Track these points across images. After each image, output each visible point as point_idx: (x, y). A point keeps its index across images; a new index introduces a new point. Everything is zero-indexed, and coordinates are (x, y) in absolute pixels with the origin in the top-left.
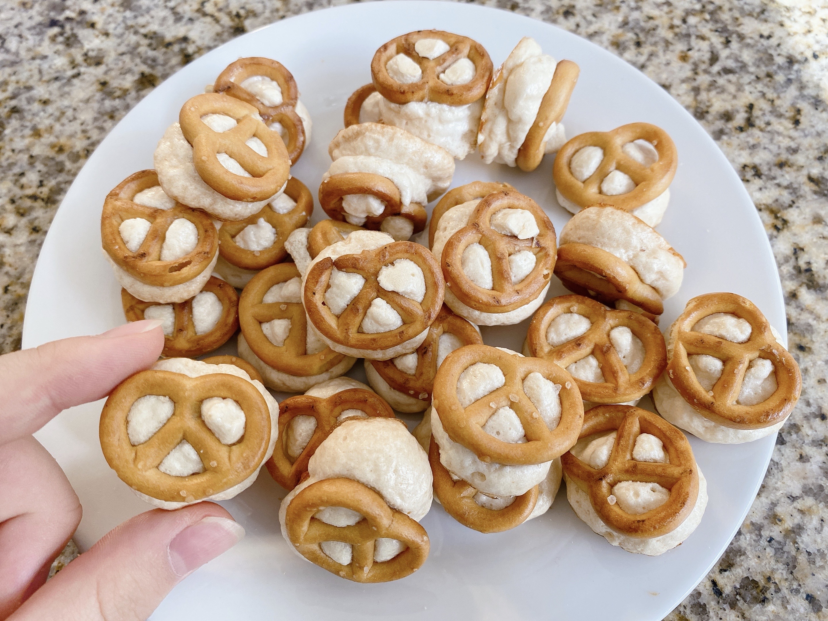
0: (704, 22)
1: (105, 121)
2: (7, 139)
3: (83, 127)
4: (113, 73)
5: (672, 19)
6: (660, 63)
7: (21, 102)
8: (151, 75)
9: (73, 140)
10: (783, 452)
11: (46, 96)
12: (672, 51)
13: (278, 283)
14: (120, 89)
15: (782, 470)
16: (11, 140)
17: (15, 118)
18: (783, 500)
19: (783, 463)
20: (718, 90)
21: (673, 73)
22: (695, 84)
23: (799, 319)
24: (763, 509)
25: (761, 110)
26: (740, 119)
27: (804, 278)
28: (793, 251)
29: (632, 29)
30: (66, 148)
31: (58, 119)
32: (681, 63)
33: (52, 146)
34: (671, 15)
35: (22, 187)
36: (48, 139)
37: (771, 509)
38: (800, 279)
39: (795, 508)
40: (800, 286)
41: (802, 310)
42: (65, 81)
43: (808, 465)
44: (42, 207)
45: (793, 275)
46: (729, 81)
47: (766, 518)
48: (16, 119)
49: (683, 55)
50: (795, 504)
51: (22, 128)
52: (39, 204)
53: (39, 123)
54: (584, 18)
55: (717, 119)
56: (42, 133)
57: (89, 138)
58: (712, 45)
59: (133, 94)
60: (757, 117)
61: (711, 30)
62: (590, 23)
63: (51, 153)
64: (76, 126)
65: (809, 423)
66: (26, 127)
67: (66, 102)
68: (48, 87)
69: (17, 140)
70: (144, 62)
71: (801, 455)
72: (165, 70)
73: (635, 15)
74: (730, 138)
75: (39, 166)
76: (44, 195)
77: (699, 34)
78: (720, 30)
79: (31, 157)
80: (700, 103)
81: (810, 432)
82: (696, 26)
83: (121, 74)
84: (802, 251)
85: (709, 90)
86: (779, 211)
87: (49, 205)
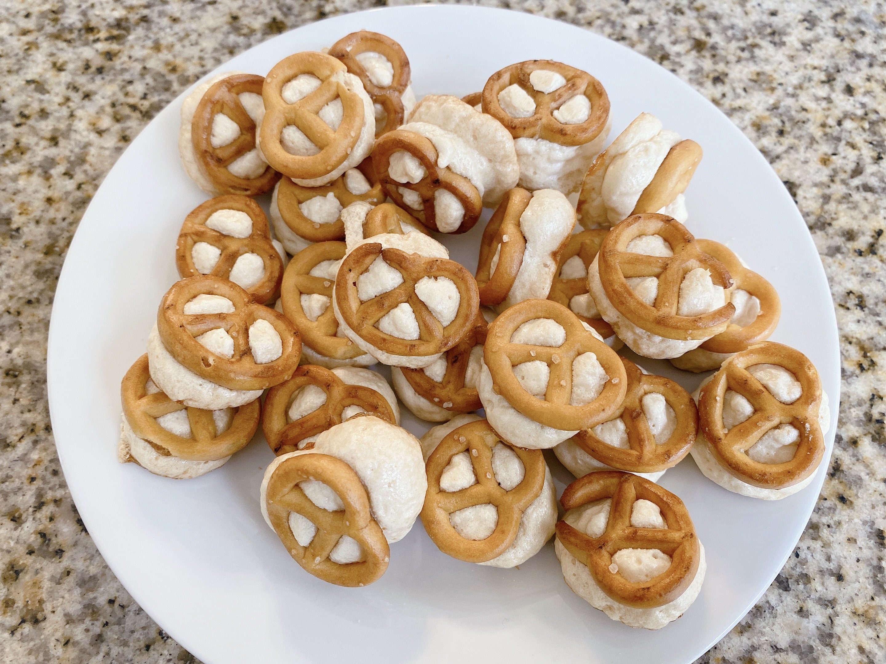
0: (860, 129)
1: (223, 54)
2: (128, 44)
3: (202, 54)
4: (247, 11)
5: (827, 117)
6: (797, 159)
7: (152, 13)
8: (282, 23)
9: (189, 63)
10: (783, 599)
11: (177, 15)
12: (815, 150)
13: (329, 259)
14: (249, 28)
15: (775, 617)
16: (132, 47)
17: (143, 27)
18: (765, 647)
19: (780, 610)
20: (850, 205)
21: (808, 173)
22: (827, 191)
23: (851, 469)
24: (741, 649)
26: (863, 242)
27: (872, 428)
28: (871, 397)
29: (781, 115)
30: (179, 69)
31: (181, 40)
32: (820, 166)
33: (167, 64)
34: (827, 113)
35: (127, 94)
36: (165, 55)
37: (748, 652)
38: (867, 428)
39: (775, 660)
40: (865, 435)
41: (858, 460)
42: (200, 5)
43: (805, 621)
44: (138, 119)
45: (861, 420)
46: (866, 199)
47: (740, 659)
48: (143, 29)
49: (826, 157)
50: (777, 656)
51: (146, 38)
52: (137, 114)
53: (162, 38)
54: (734, 90)
55: (839, 235)
56: (162, 49)
57: (203, 66)
58: (860, 157)
59: (259, 35)
60: (882, 246)
61: (865, 141)
62: (738, 96)
63: (164, 70)
64: (194, 52)
65: (822, 579)
66: (150, 38)
67: (194, 26)
68: (183, 6)
69: (137, 48)
70: (280, 8)
71: (801, 608)
72: (296, 21)
73: (789, 101)
74: (845, 258)
75: (149, 79)
76: (144, 109)
77: (850, 140)
78: (875, 143)
79: (145, 68)
80: (826, 212)
81: (819, 588)
82: (850, 132)
83: (254, 13)
84: (880, 401)
85: (840, 202)
86: (871, 350)
87: (145, 118)
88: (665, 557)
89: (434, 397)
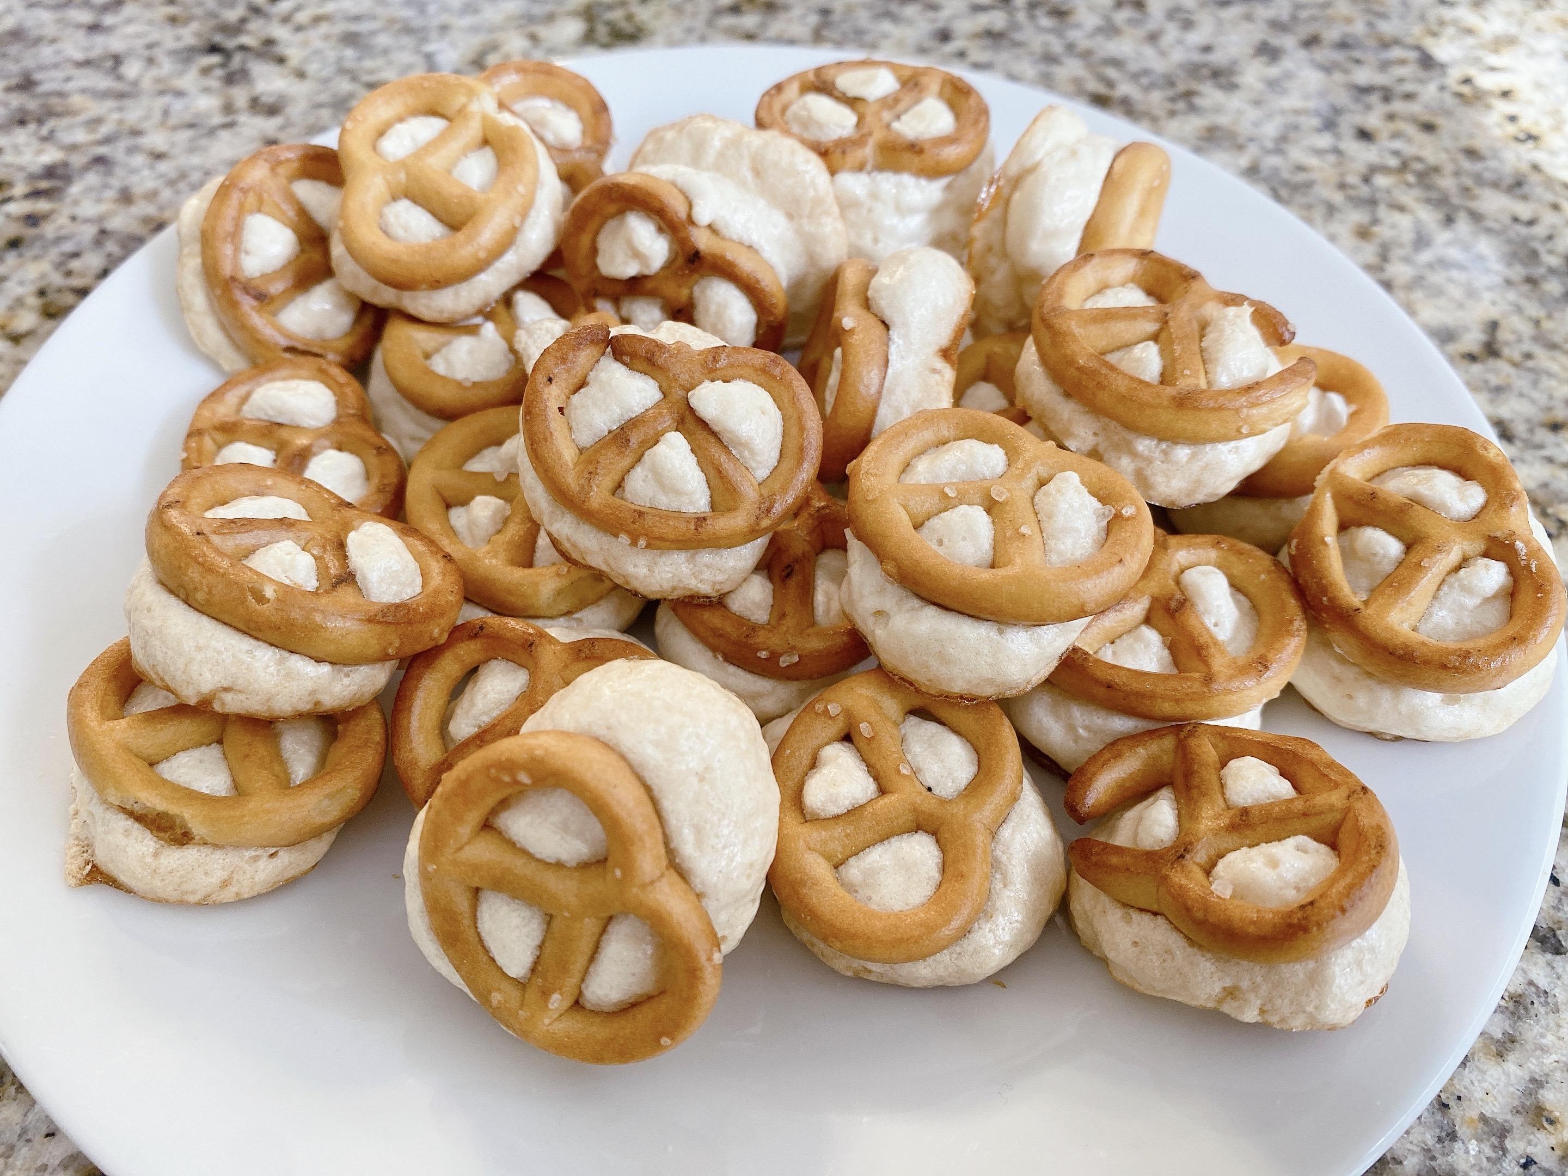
0: (1404, 186)
2: (68, 200)
5: (1343, 174)
10: (1559, 970)
11: (163, 148)
12: (1341, 222)
16: (76, 202)
17: (97, 172)
22: (1384, 275)
24: (1511, 1089)
25: (1514, 332)
26: (1470, 341)
31: (172, 183)
32: (1357, 242)
34: (1341, 169)
35: (69, 274)
36: (142, 208)
37: (1528, 1093)
42: (204, 130)
46: (1451, 280)
47: (1518, 1112)
48: (98, 175)
49: (1362, 229)
53: (136, 184)
56: (135, 200)
58: (1418, 223)
60: (1507, 344)
61: (1417, 199)
66: (111, 187)
68: (172, 135)
69: (86, 203)
73: (1273, 161)
77: (1393, 201)
78: (1434, 201)
79: (103, 232)
82: (1388, 191)
86: (1551, 504)
88: (1323, 848)
89: (758, 650)
